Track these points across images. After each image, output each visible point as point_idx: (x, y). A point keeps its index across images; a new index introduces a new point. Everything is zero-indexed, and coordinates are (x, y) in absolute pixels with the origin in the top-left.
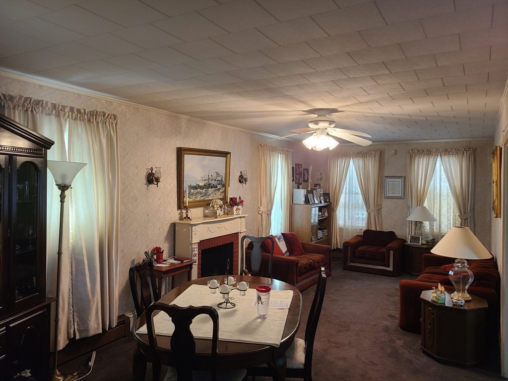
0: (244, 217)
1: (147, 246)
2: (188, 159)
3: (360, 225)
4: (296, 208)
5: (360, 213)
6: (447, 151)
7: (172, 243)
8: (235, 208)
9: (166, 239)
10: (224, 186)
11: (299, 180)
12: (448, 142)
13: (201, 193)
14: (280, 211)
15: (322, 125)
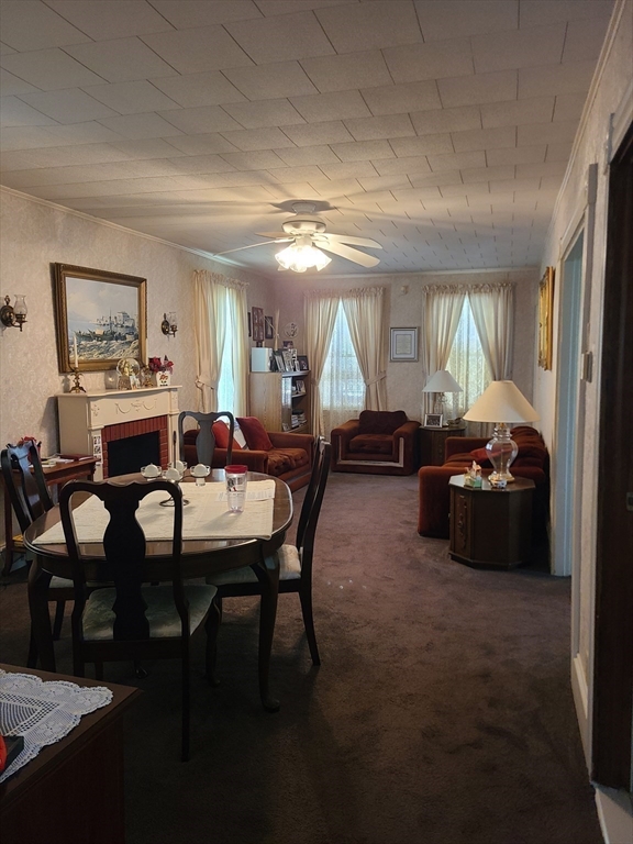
0: (175, 389)
1: (10, 436)
2: (72, 285)
3: (355, 405)
4: (257, 379)
5: (355, 387)
6: (477, 287)
7: (53, 431)
8: (159, 374)
9: (43, 424)
10: (137, 337)
11: (259, 335)
12: (479, 274)
13: (99, 348)
14: (231, 382)
15: (306, 228)
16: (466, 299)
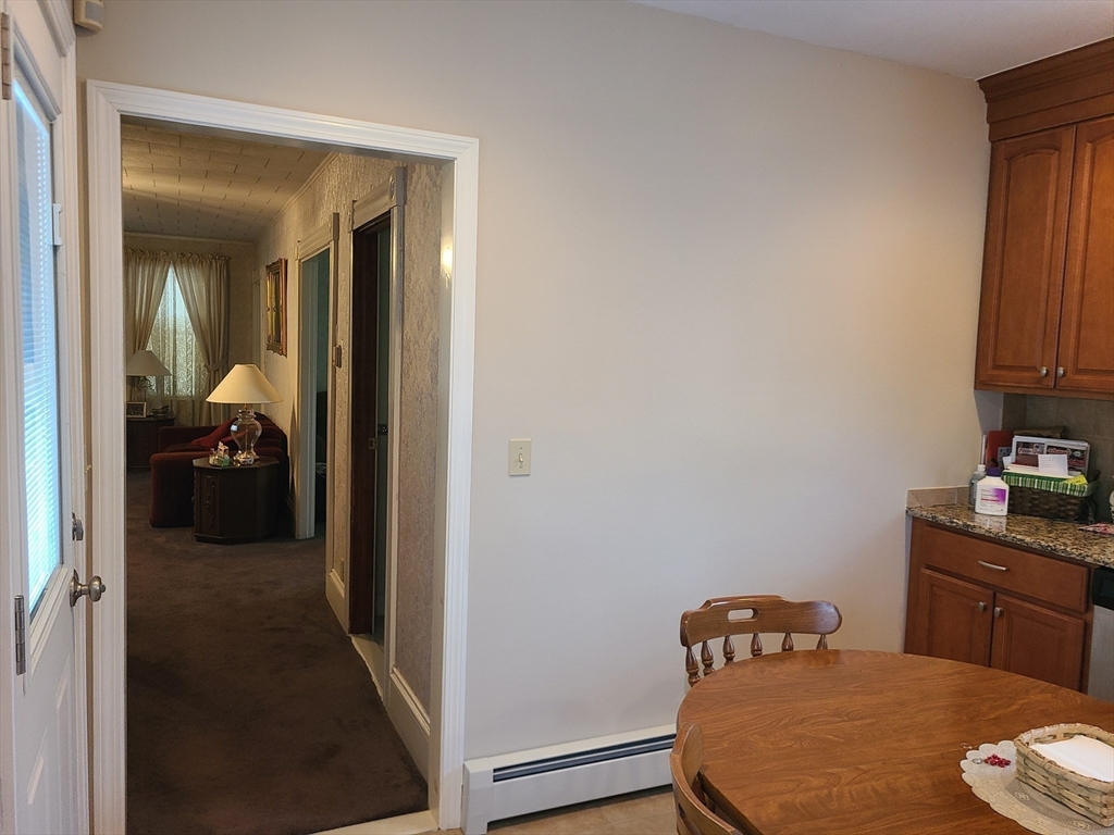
6: (184, 256)
12: (185, 242)
16: (171, 270)
